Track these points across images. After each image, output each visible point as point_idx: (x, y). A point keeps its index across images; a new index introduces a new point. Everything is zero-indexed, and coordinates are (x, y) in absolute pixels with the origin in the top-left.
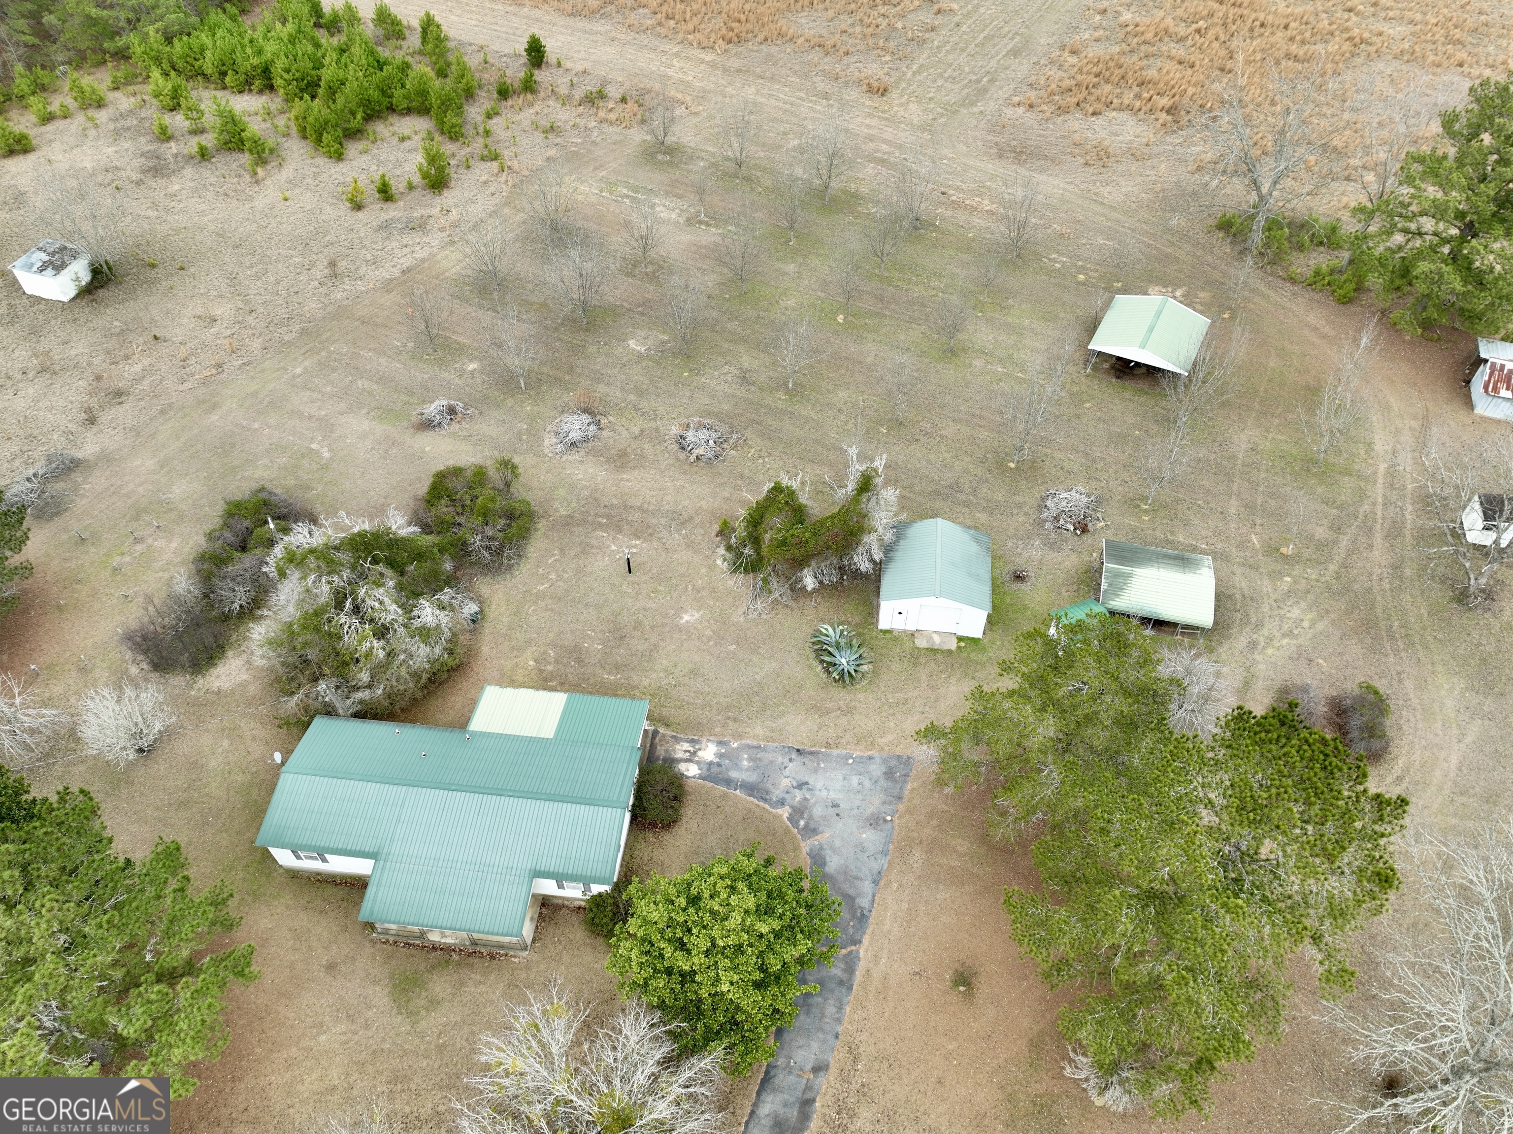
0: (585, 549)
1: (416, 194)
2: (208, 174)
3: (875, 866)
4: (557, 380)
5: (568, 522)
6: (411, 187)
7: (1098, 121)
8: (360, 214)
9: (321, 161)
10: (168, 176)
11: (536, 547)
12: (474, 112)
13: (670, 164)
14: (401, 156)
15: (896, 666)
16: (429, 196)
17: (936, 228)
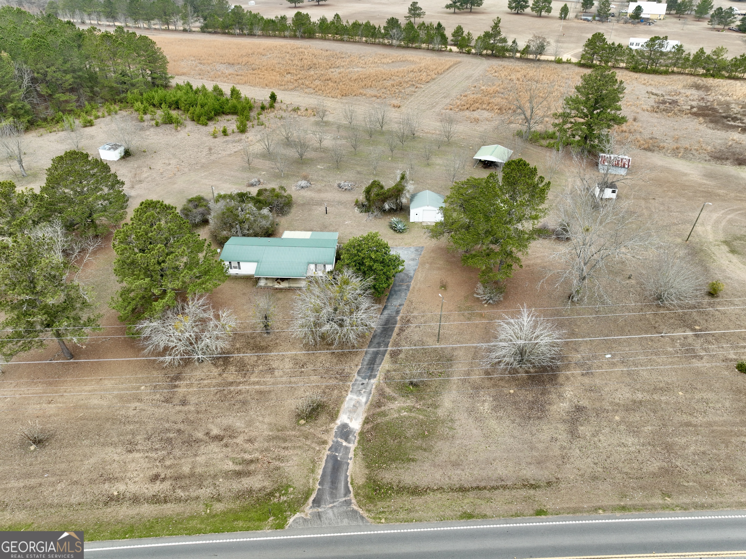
0: (310, 210)
1: (235, 134)
2: (159, 130)
3: (414, 268)
4: (294, 175)
5: (303, 205)
6: (233, 132)
7: (475, 113)
8: (216, 139)
9: (200, 126)
10: (145, 131)
11: (294, 210)
12: (253, 114)
13: (326, 125)
14: (228, 125)
15: (416, 229)
16: (240, 135)
17: (420, 138)
